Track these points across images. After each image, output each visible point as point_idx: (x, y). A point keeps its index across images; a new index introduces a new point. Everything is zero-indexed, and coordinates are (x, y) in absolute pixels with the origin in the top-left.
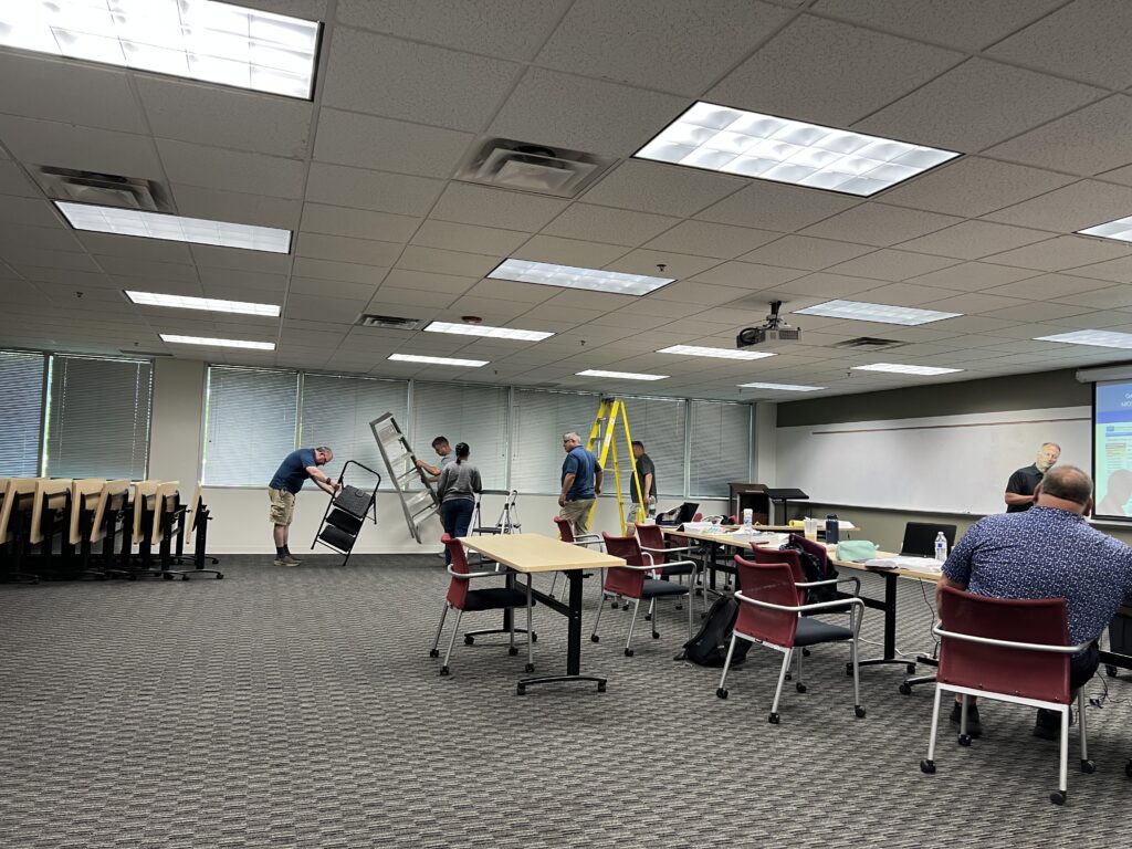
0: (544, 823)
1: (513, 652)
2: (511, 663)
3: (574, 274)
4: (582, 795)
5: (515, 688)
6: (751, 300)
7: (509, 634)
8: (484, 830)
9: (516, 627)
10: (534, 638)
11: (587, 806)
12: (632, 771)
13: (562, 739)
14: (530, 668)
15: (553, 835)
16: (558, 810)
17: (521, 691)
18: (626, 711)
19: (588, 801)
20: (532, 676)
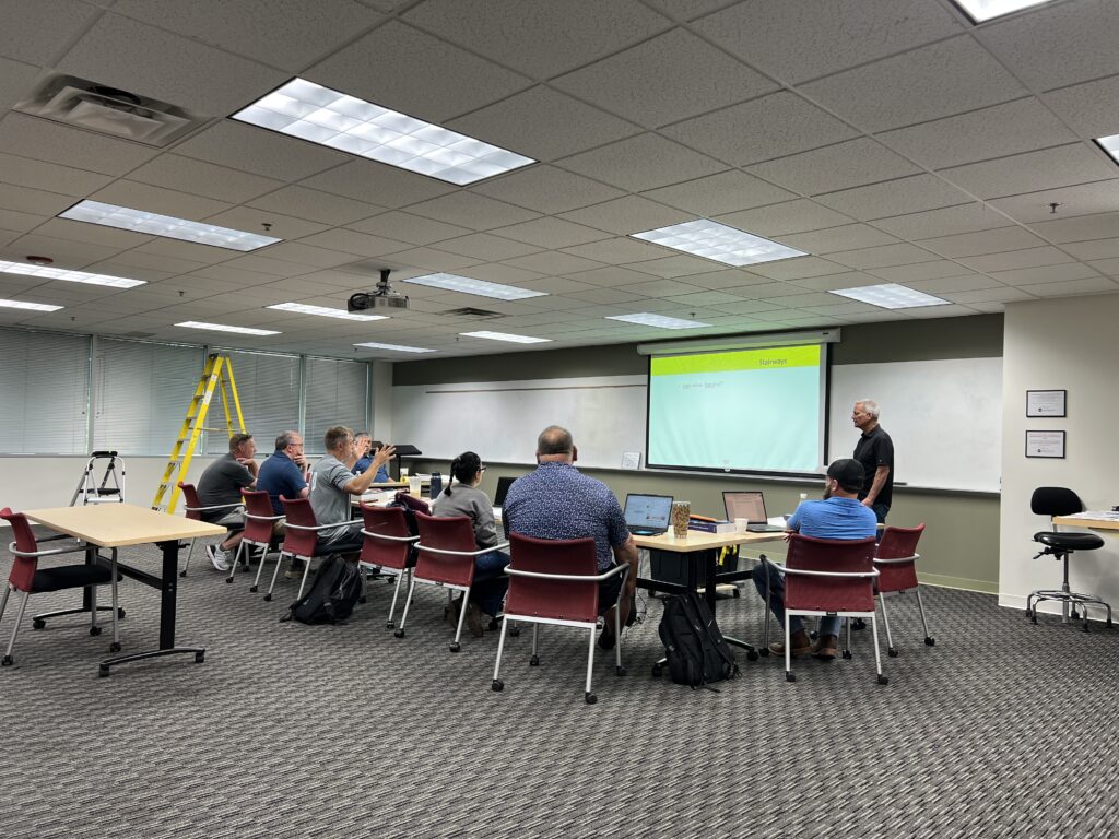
0: (128, 804)
1: (95, 631)
2: (94, 643)
3: (170, 223)
4: (173, 770)
5: (98, 669)
6: (362, 266)
7: (90, 613)
8: (58, 823)
9: (98, 605)
10: (121, 614)
11: (178, 779)
12: (228, 737)
13: (152, 717)
14: (116, 647)
15: (139, 815)
16: (145, 788)
17: (104, 672)
18: (225, 679)
19: (180, 774)
20: (118, 655)
